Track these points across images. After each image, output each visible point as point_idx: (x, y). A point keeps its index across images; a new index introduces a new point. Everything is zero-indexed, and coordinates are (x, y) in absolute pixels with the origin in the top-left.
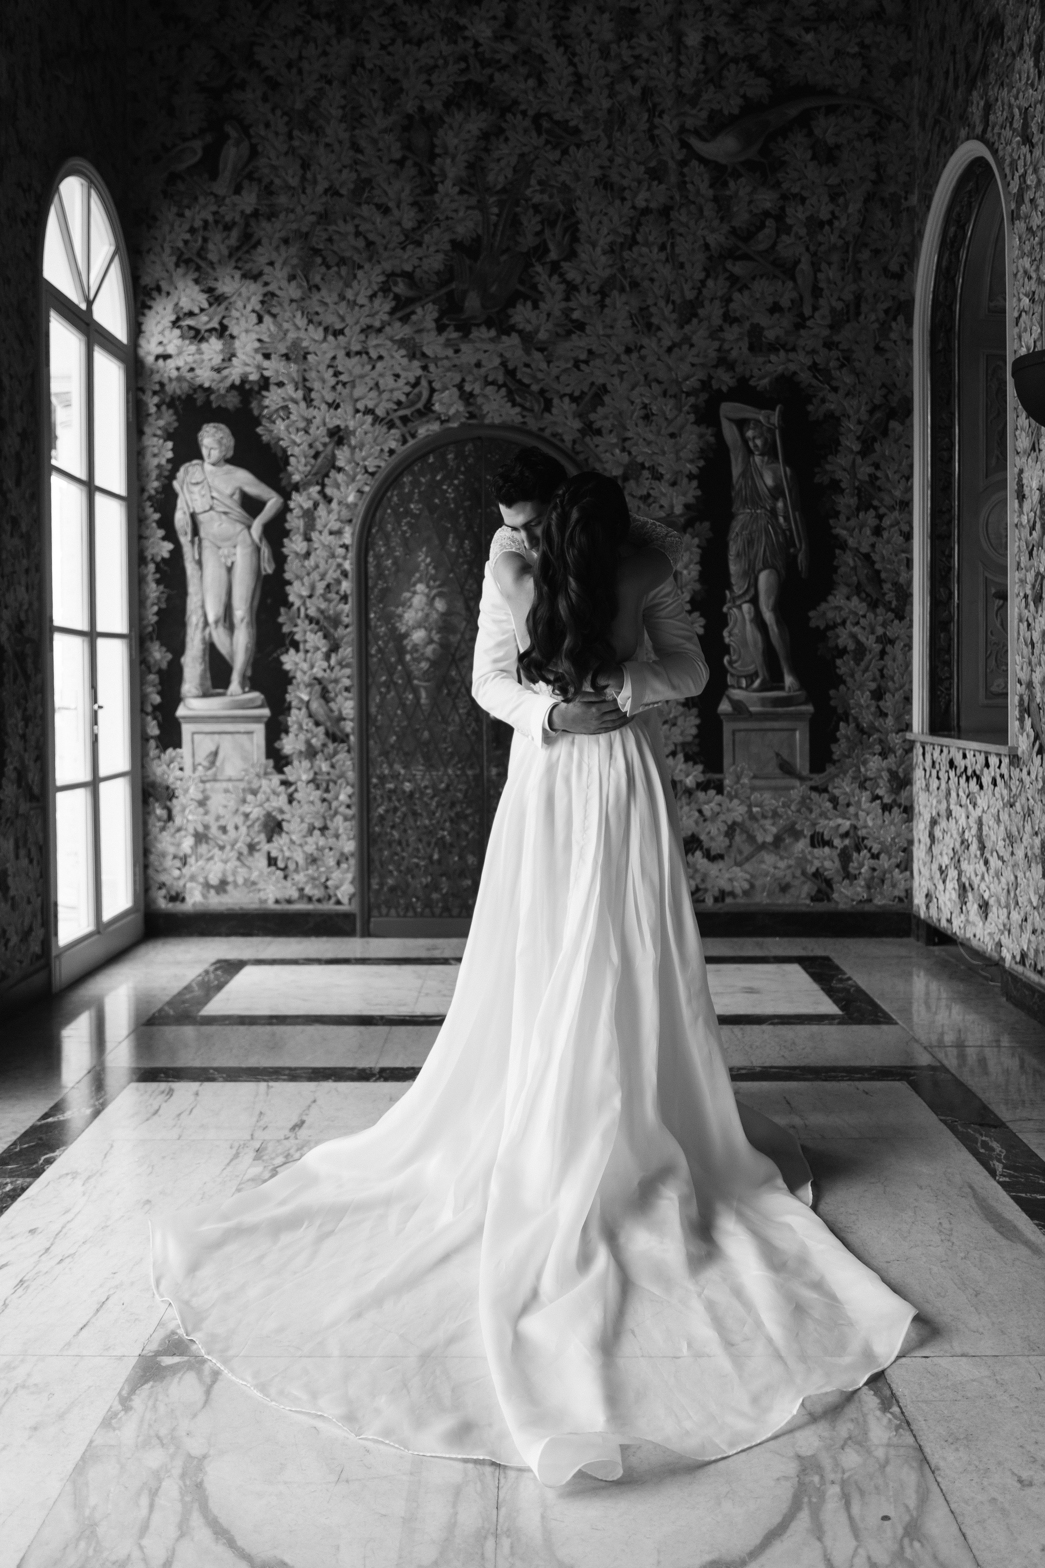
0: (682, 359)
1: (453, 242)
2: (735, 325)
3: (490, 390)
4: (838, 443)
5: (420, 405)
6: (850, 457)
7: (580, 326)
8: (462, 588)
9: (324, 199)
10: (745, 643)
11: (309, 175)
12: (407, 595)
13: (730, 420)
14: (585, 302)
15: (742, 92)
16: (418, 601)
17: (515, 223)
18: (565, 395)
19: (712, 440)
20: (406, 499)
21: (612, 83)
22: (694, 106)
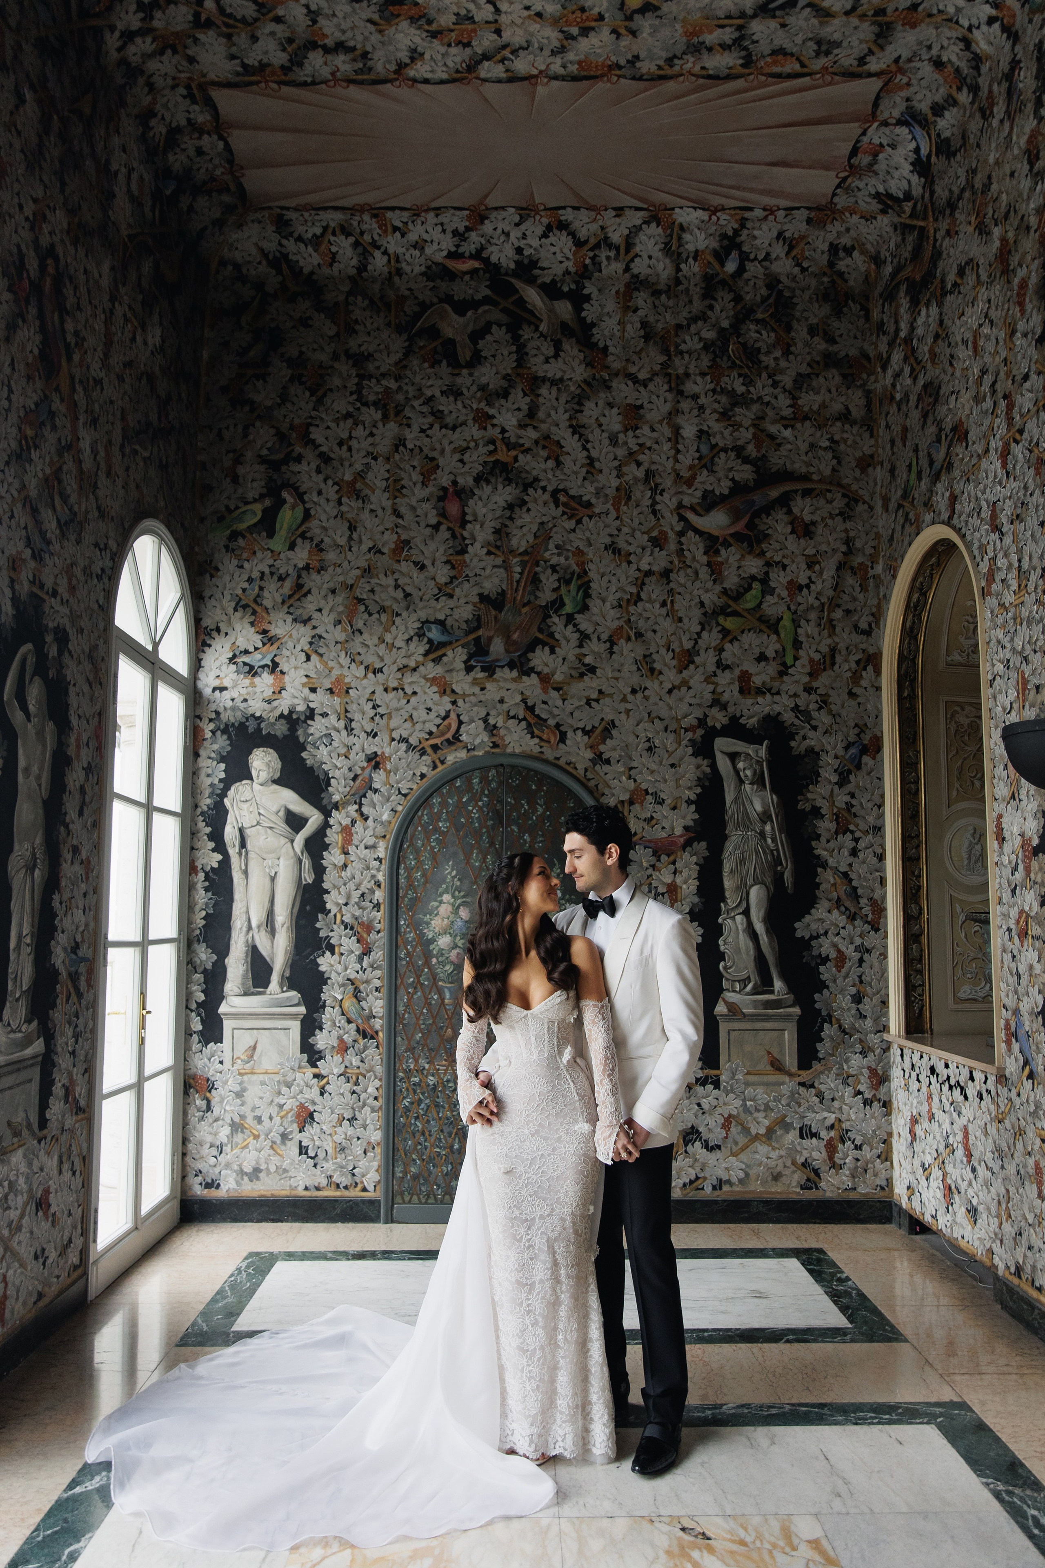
1: (481, 595)
2: (727, 672)
3: (512, 723)
4: (818, 775)
5: (449, 736)
6: (829, 787)
7: (592, 670)
9: (368, 556)
10: (738, 951)
11: (355, 536)
12: (435, 904)
13: (725, 753)
14: (596, 649)
15: (731, 476)
16: (445, 909)
17: (535, 580)
18: (578, 729)
20: (435, 818)
21: (620, 466)
22: (690, 487)
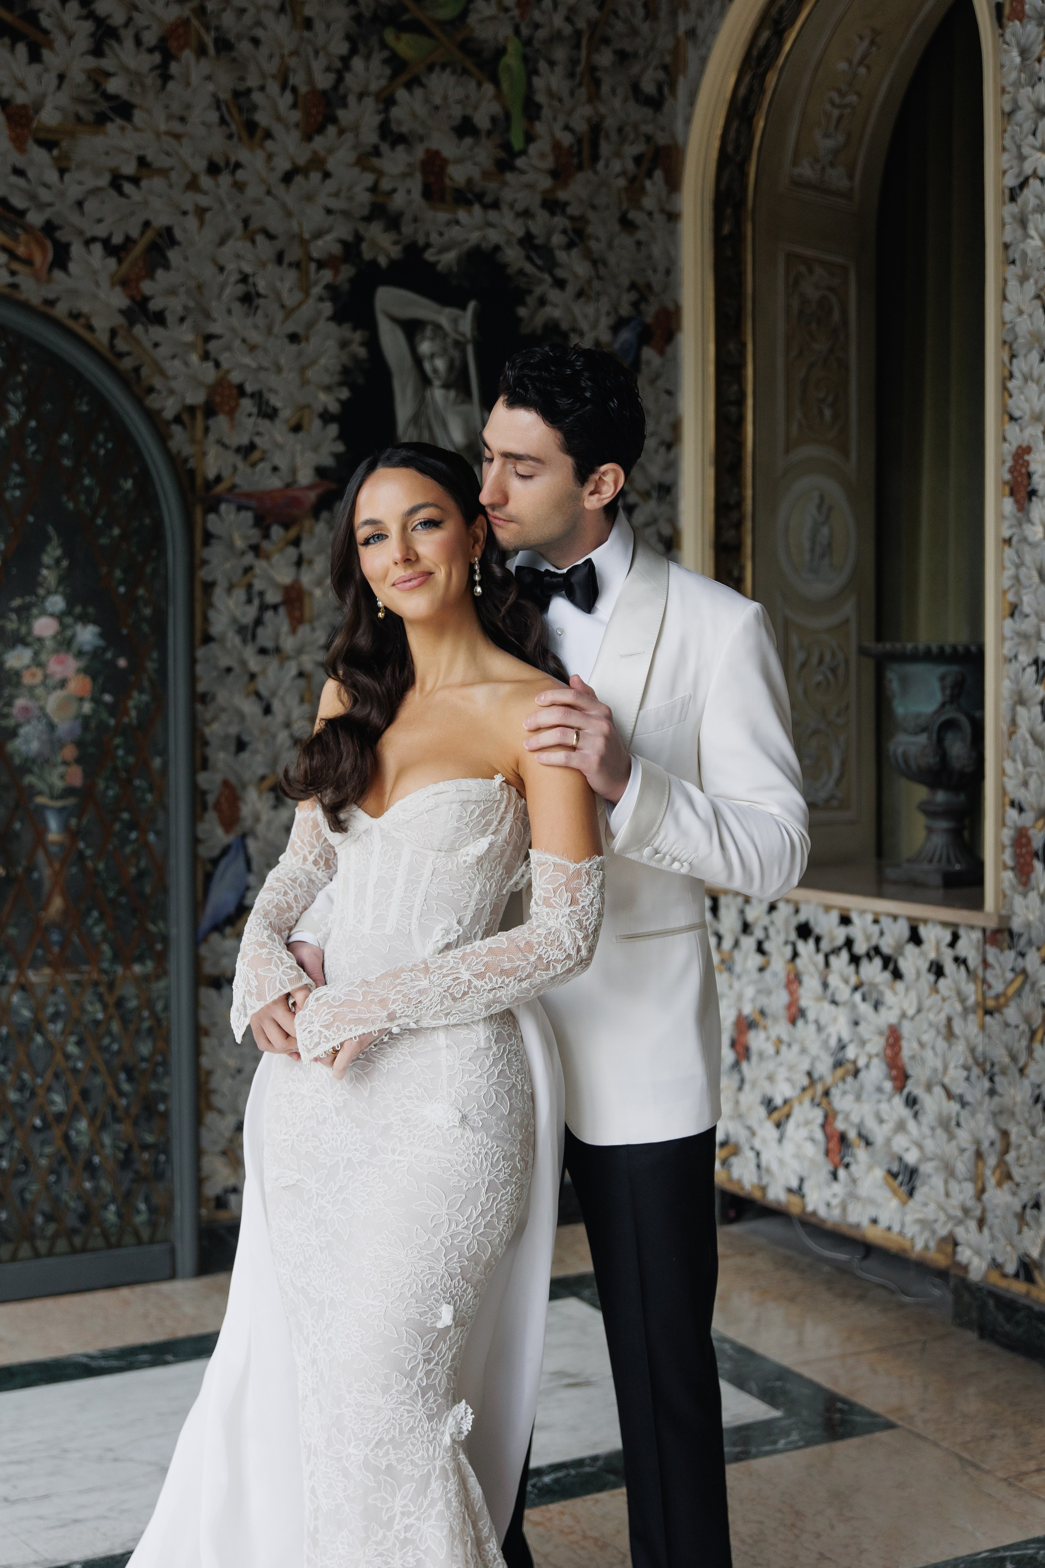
0: (309, 198)
2: (400, 148)
7: (123, 109)
13: (395, 320)
18: (94, 239)
19: (362, 352)
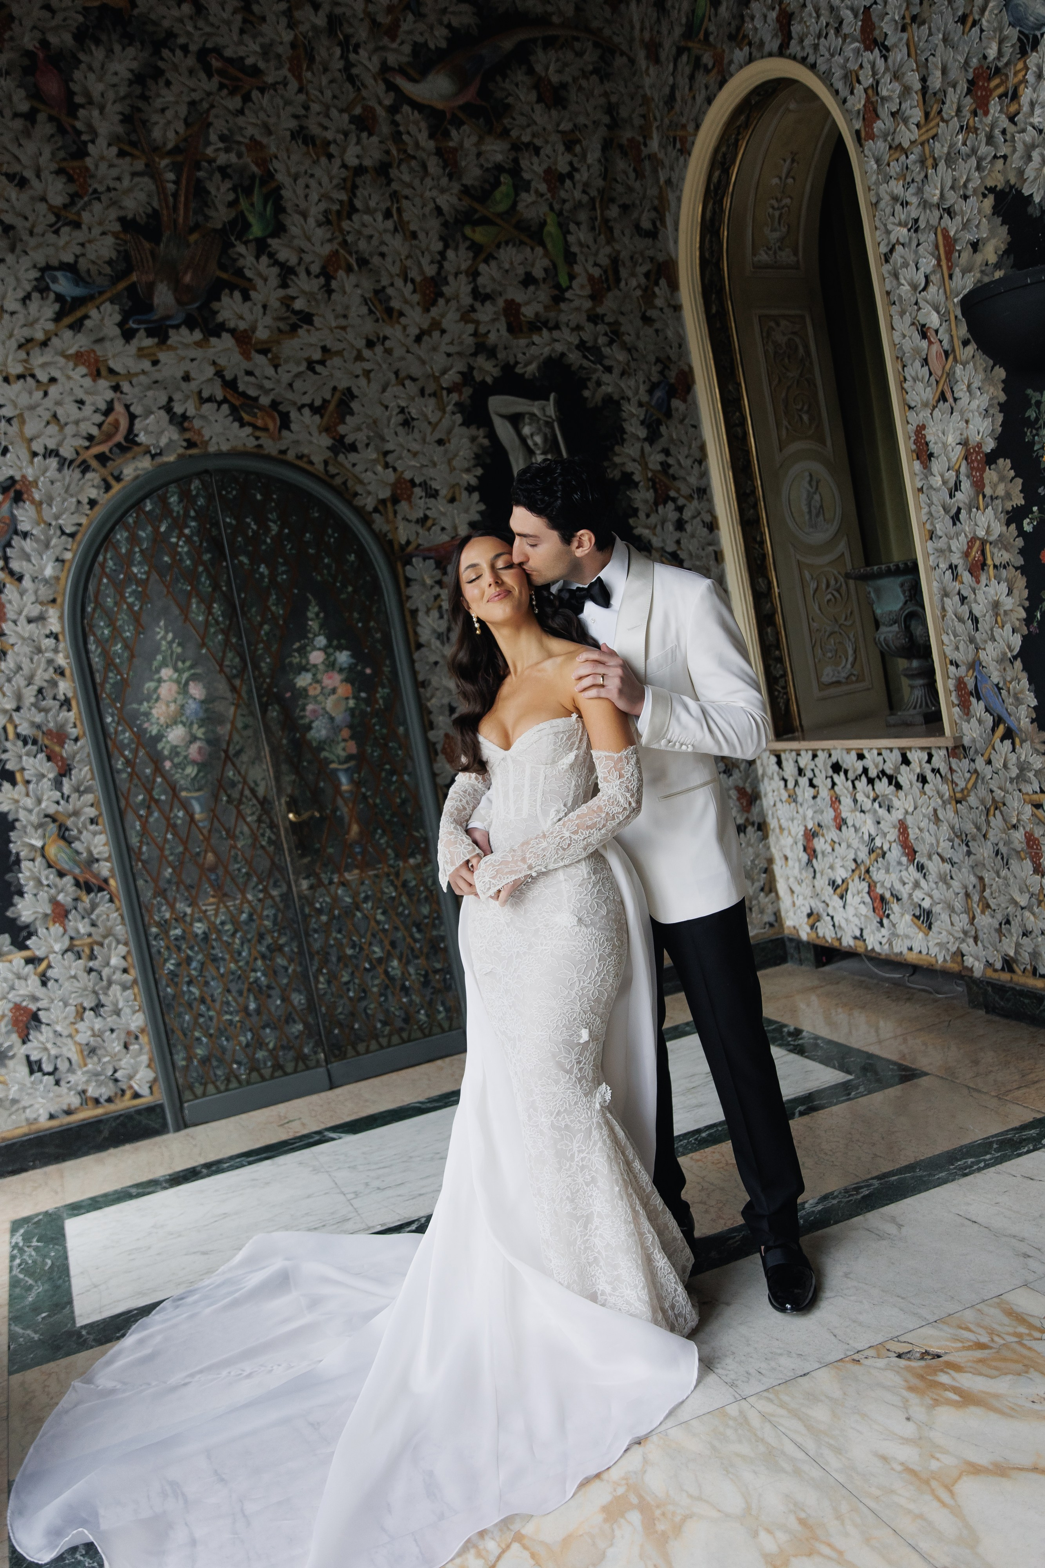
0: (435, 349)
1: (122, 220)
2: (488, 304)
3: (207, 408)
4: (623, 431)
5: (119, 438)
6: (638, 445)
7: (307, 318)
8: (221, 665)
12: (151, 685)
13: (503, 416)
14: (307, 288)
15: (446, 21)
16: (167, 690)
17: (199, 192)
18: (303, 406)
19: (486, 442)
20: (126, 562)
21: (290, 9)
22: (393, 39)
